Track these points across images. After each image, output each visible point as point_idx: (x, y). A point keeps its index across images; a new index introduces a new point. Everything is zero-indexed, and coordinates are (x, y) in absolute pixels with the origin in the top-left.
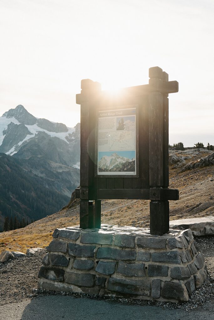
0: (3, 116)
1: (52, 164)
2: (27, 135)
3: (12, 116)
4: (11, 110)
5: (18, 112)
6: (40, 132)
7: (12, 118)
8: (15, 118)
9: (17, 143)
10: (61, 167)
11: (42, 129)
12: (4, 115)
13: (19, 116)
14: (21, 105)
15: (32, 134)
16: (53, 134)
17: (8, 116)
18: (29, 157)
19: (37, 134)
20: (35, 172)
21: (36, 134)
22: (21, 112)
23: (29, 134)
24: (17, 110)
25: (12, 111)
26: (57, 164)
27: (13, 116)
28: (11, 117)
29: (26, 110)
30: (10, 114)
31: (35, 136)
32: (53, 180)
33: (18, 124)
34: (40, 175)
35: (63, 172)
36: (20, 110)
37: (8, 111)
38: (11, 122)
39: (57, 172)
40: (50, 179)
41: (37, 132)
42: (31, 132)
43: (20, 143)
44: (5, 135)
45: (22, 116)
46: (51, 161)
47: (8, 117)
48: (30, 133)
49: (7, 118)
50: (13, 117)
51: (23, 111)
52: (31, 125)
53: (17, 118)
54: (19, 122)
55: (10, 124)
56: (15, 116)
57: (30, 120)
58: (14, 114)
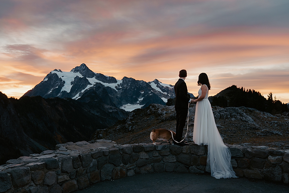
1: (105, 106)
2: (88, 85)
3: (77, 71)
4: (77, 67)
6: (97, 83)
9: (80, 91)
10: (111, 108)
11: (99, 81)
12: (72, 70)
13: (82, 71)
14: (84, 64)
16: (106, 85)
17: (74, 71)
18: (89, 101)
20: (92, 112)
24: (81, 67)
26: (109, 106)
27: (78, 71)
29: (88, 67)
30: (76, 70)
31: (93, 86)
32: (105, 117)
33: (82, 77)
34: (96, 114)
35: (113, 111)
36: (83, 67)
37: (75, 68)
38: (77, 76)
39: (109, 112)
40: (104, 117)
41: (95, 83)
42: (91, 83)
43: (83, 91)
44: (72, 85)
45: (84, 71)
46: (104, 104)
49: (74, 73)
51: (85, 68)
52: (91, 78)
53: (81, 73)
54: (82, 76)
55: (76, 77)
56: (80, 71)
57: (90, 74)
58: (79, 70)
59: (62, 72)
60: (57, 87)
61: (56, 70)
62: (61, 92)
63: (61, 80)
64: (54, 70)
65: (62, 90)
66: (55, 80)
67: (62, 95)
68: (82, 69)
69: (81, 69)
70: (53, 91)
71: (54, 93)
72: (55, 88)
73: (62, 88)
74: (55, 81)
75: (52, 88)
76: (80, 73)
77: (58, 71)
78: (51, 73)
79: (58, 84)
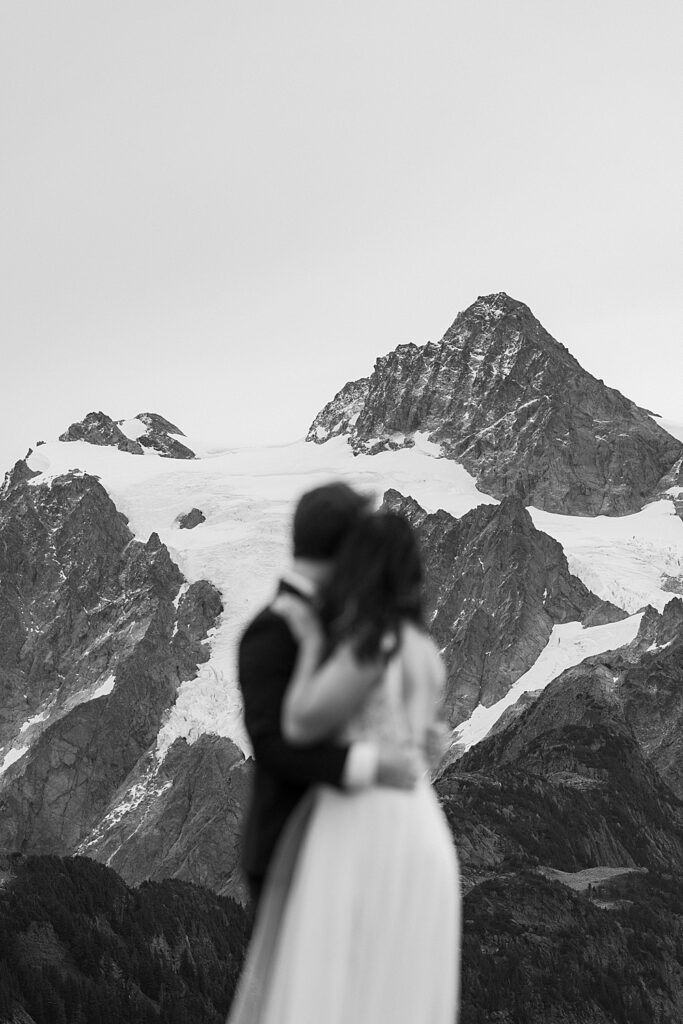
0: (321, 432)
2: (557, 628)
3: (409, 420)
4: (404, 362)
5: (474, 374)
7: (409, 444)
8: (436, 449)
12: (330, 418)
13: (479, 421)
14: (504, 301)
15: (611, 613)
17: (366, 428)
19: (661, 611)
21: (650, 611)
22: (507, 371)
23: (578, 615)
24: (463, 360)
25: (407, 368)
27: (416, 425)
28: (399, 439)
29: (561, 349)
31: (642, 638)
36: (491, 356)
37: (368, 372)
42: (603, 594)
45: (510, 419)
47: (372, 442)
48: (590, 599)
49: (358, 448)
50: (421, 438)
51: (520, 357)
52: (614, 512)
53: (463, 448)
54: (484, 486)
56: (436, 422)
57: (601, 459)
58: (428, 402)
59: (182, 452)
60: (106, 687)
61: (97, 429)
62: (161, 754)
63: (160, 572)
64: (75, 433)
65: (169, 733)
66: (75, 574)
67: (179, 807)
68: (481, 384)
69: (458, 387)
70: (42, 744)
71: (61, 781)
72: (72, 702)
73: (170, 699)
74: (78, 598)
75: (32, 708)
76: (452, 454)
77: (124, 444)
78: (21, 471)
79: (121, 644)
